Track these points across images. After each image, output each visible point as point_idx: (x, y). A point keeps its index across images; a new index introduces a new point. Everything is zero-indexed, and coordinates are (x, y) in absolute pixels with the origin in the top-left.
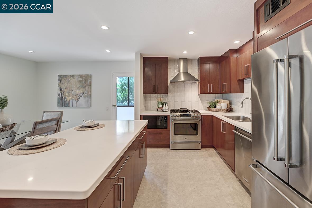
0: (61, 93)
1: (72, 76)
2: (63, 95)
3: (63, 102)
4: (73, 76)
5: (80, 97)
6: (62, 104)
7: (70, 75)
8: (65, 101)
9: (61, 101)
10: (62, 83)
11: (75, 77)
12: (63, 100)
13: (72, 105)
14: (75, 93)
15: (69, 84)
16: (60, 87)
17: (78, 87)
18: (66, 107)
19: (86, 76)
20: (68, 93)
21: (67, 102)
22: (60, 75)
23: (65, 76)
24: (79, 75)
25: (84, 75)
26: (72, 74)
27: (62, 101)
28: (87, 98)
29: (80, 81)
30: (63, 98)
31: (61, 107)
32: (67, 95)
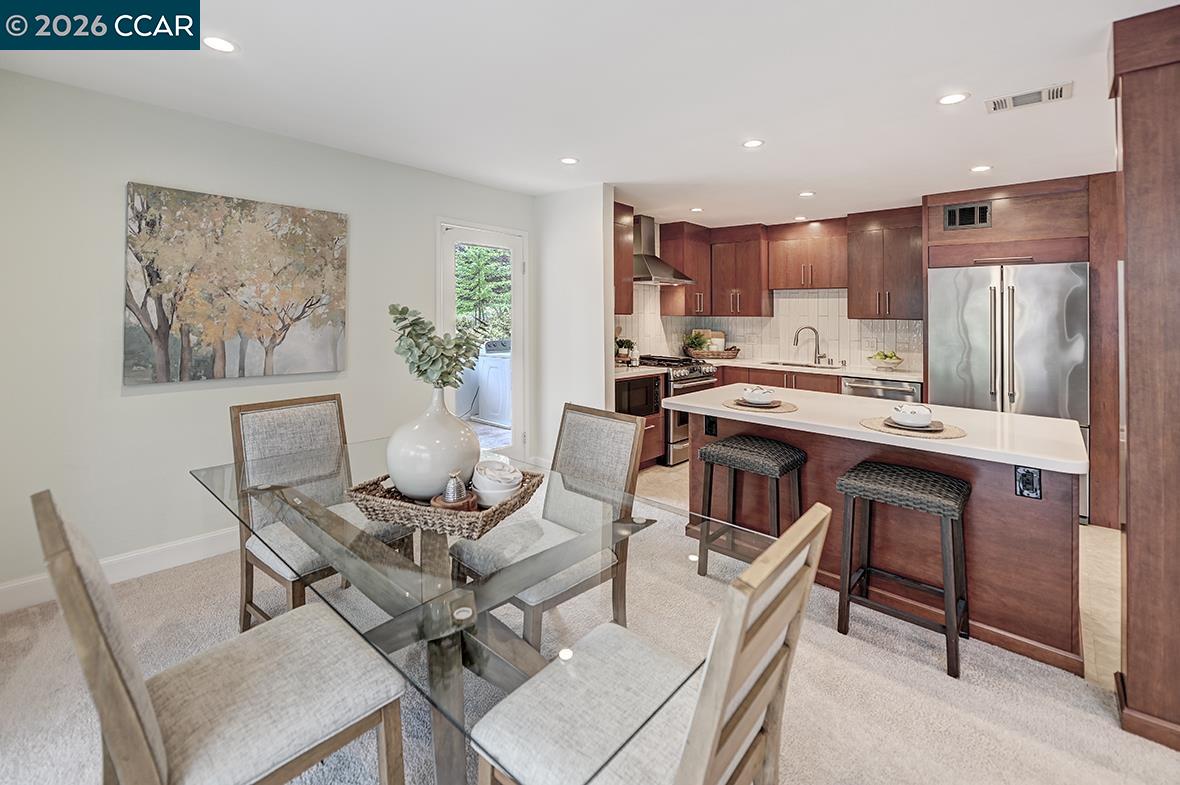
0: (159, 299)
1: (239, 205)
2: (174, 308)
3: (174, 350)
4: (244, 205)
5: (287, 321)
6: (168, 363)
7: (228, 199)
8: (186, 348)
9: (155, 347)
10: (163, 235)
11: (258, 215)
12: (170, 341)
13: (242, 369)
14: (261, 301)
15: (216, 249)
16: (146, 262)
17: (275, 270)
18: (195, 378)
19: (326, 217)
20: (210, 299)
21: (205, 351)
22: (149, 187)
23: (189, 198)
24: (282, 207)
25: (314, 211)
26: (237, 192)
27: (165, 347)
28: (328, 328)
29: (291, 241)
30: (176, 325)
31: (155, 380)
32: (203, 308)
